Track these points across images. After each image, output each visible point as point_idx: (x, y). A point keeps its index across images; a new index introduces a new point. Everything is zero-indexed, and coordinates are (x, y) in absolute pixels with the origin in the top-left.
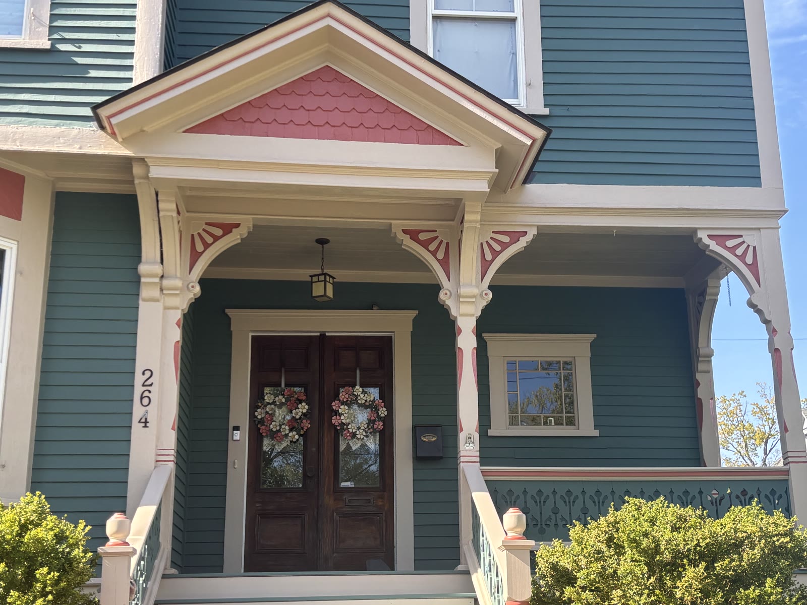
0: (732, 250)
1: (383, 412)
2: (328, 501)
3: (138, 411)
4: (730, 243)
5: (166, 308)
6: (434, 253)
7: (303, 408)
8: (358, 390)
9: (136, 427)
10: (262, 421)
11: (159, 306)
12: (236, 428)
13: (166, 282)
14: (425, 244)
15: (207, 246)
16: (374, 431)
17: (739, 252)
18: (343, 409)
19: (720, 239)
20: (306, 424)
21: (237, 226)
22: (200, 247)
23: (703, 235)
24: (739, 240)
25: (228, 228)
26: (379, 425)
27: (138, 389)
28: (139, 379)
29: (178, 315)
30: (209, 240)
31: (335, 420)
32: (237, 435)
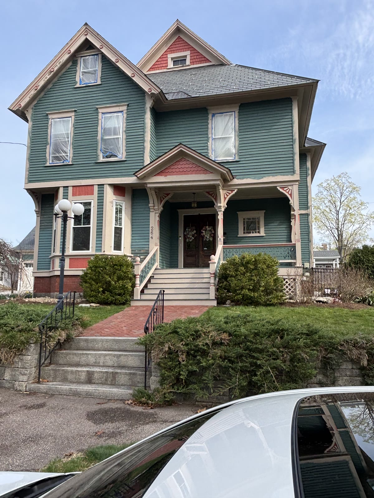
0: (285, 191)
1: (213, 232)
2: (201, 252)
3: (150, 235)
4: (285, 189)
5: (155, 213)
6: (213, 197)
7: (195, 231)
8: (207, 227)
9: (150, 239)
10: (186, 235)
11: (154, 213)
12: (180, 237)
13: (155, 208)
14: (211, 195)
15: (164, 199)
16: (211, 236)
17: (287, 191)
18: (204, 232)
19: (283, 188)
20: (196, 235)
21: (170, 194)
22: (162, 199)
23: (278, 188)
24: (287, 188)
25: (168, 195)
26: (212, 235)
27: (150, 231)
28: (150, 229)
29: (158, 215)
30: (164, 197)
31: (202, 234)
32: (180, 238)
